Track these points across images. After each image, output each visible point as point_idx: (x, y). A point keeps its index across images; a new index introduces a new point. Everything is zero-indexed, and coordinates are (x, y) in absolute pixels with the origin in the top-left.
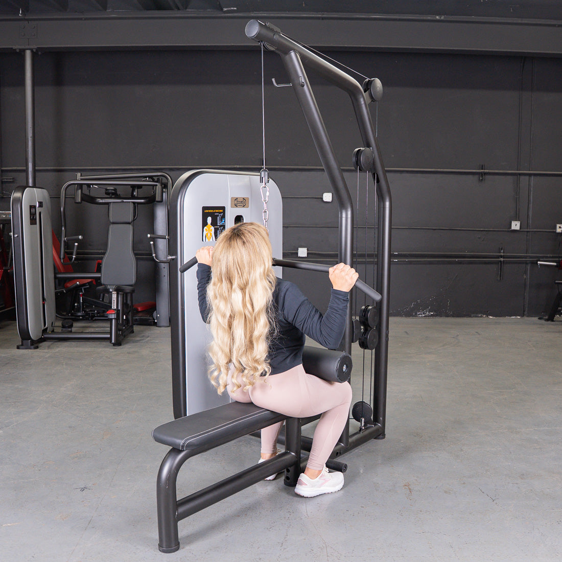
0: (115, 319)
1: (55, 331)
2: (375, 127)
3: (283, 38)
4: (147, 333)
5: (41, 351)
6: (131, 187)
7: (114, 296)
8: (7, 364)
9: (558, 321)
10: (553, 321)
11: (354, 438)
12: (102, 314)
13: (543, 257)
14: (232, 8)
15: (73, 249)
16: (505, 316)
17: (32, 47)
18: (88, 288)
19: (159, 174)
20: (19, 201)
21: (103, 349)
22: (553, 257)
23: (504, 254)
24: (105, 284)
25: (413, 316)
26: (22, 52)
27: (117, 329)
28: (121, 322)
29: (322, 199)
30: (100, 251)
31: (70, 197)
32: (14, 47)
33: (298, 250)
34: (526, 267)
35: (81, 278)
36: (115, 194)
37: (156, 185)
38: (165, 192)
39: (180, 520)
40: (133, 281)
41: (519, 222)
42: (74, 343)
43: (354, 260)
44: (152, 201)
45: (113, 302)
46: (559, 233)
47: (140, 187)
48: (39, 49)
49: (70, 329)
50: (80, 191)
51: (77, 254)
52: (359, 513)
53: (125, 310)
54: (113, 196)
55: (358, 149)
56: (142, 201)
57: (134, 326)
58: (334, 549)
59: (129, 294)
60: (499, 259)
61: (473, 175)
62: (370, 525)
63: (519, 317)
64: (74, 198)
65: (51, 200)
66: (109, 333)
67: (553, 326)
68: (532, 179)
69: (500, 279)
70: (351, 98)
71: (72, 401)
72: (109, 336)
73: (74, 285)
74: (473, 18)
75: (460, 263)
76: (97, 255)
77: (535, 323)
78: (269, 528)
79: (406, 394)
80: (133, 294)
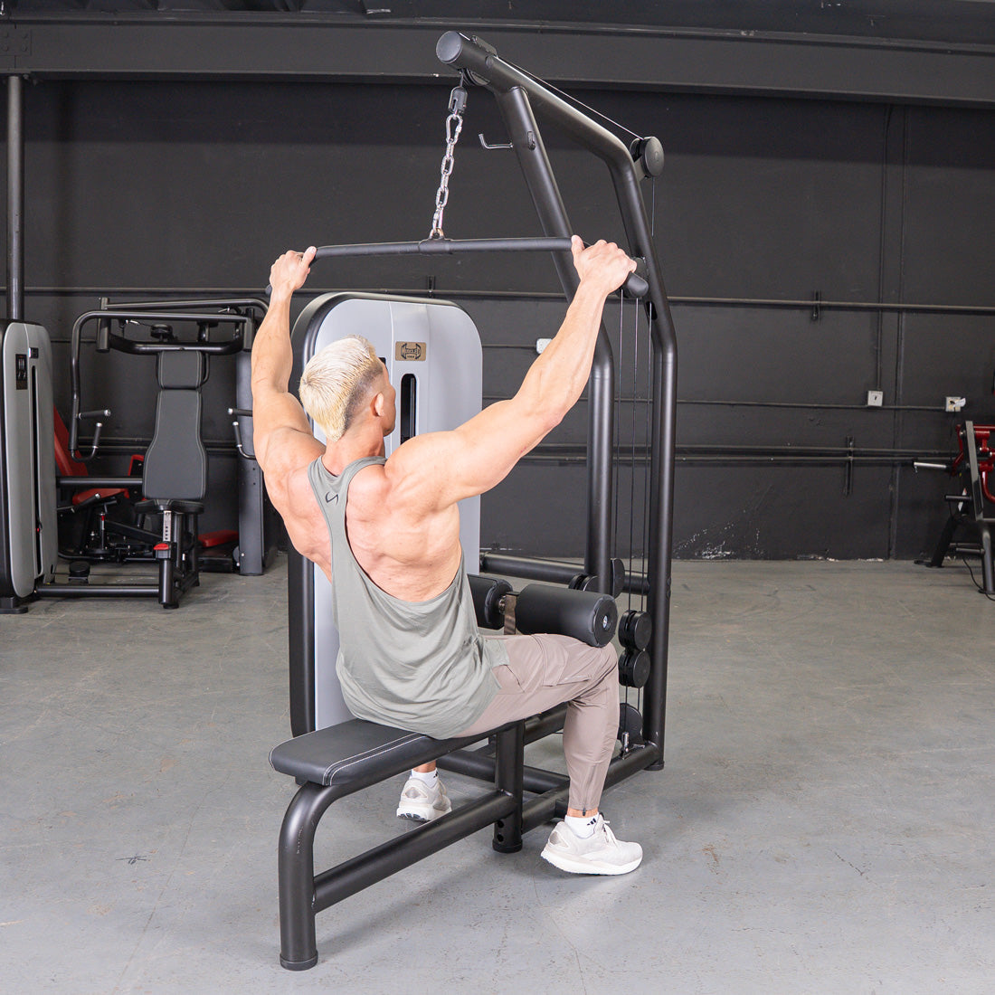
0: (167, 559)
1: (56, 581)
3: (500, 64)
4: (224, 586)
5: (33, 616)
6: (198, 324)
7: (167, 519)
9: (949, 567)
10: (940, 566)
12: (140, 553)
13: (923, 454)
14: (383, 10)
15: (93, 435)
16: (855, 558)
17: (19, 70)
18: (114, 504)
19: (250, 301)
21: (147, 614)
22: (940, 455)
23: (856, 449)
24: (151, 496)
25: (694, 557)
26: (4, 80)
27: (172, 580)
28: (177, 566)
29: (535, 349)
30: (136, 439)
31: (88, 342)
34: (892, 472)
35: (104, 486)
36: (167, 337)
37: (244, 322)
39: (318, 911)
40: (201, 492)
41: (882, 393)
42: (91, 604)
44: (236, 349)
45: (164, 529)
46: (950, 413)
47: (213, 323)
48: (34, 75)
49: (84, 578)
50: (106, 330)
51: (100, 444)
52: (629, 898)
53: (185, 543)
54: (165, 340)
56: (219, 349)
57: (200, 574)
58: (591, 960)
59: (192, 516)
60: (846, 458)
61: (801, 309)
62: (650, 917)
63: (880, 560)
64: (95, 342)
65: (52, 346)
66: (156, 585)
67: (940, 576)
68: (904, 317)
69: (848, 493)
70: (610, 170)
71: (97, 706)
72: (158, 590)
73: (91, 500)
74: (805, 36)
75: (778, 464)
76: (135, 445)
77: (911, 571)
78: (473, 925)
79: (695, 693)
80: (200, 515)
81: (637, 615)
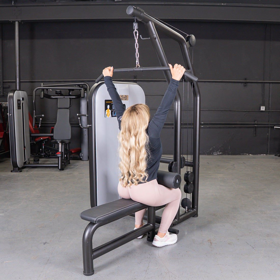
0: (60, 157)
1: (30, 163)
2: (192, 58)
3: (145, 15)
4: (77, 164)
5: (23, 173)
6: (69, 90)
7: (60, 145)
8: (6, 180)
11: (182, 217)
12: (54, 154)
13: (277, 124)
15: (39, 121)
16: (258, 154)
17: (18, 20)
18: (47, 141)
19: (83, 83)
20: (12, 97)
21: (55, 172)
23: (257, 123)
24: (56, 139)
25: (211, 154)
26: (14, 22)
27: (62, 162)
28: (63, 158)
31: (38, 96)
32: (10, 20)
34: (268, 129)
35: (43, 136)
36: (60, 94)
37: (81, 89)
38: (86, 93)
39: (94, 259)
40: (70, 137)
41: (265, 107)
42: (39, 169)
43: (182, 126)
44: (79, 97)
45: (59, 148)
47: (73, 90)
48: (22, 21)
49: (38, 162)
50: (43, 92)
51: (41, 124)
52: (185, 255)
53: (66, 152)
54: (60, 95)
56: (74, 97)
57: (70, 160)
58: (172, 273)
59: (68, 144)
60: (255, 126)
61: (241, 83)
62: (191, 261)
63: (265, 155)
64: (40, 96)
65: (28, 97)
66: (57, 164)
68: (271, 85)
69: (255, 136)
70: (180, 45)
71: (39, 199)
73: (40, 140)
74: (241, 4)
75: (235, 127)
76: (52, 124)
77: (274, 158)
78: (139, 263)
79: (209, 194)
80: (70, 144)
81: (189, 173)
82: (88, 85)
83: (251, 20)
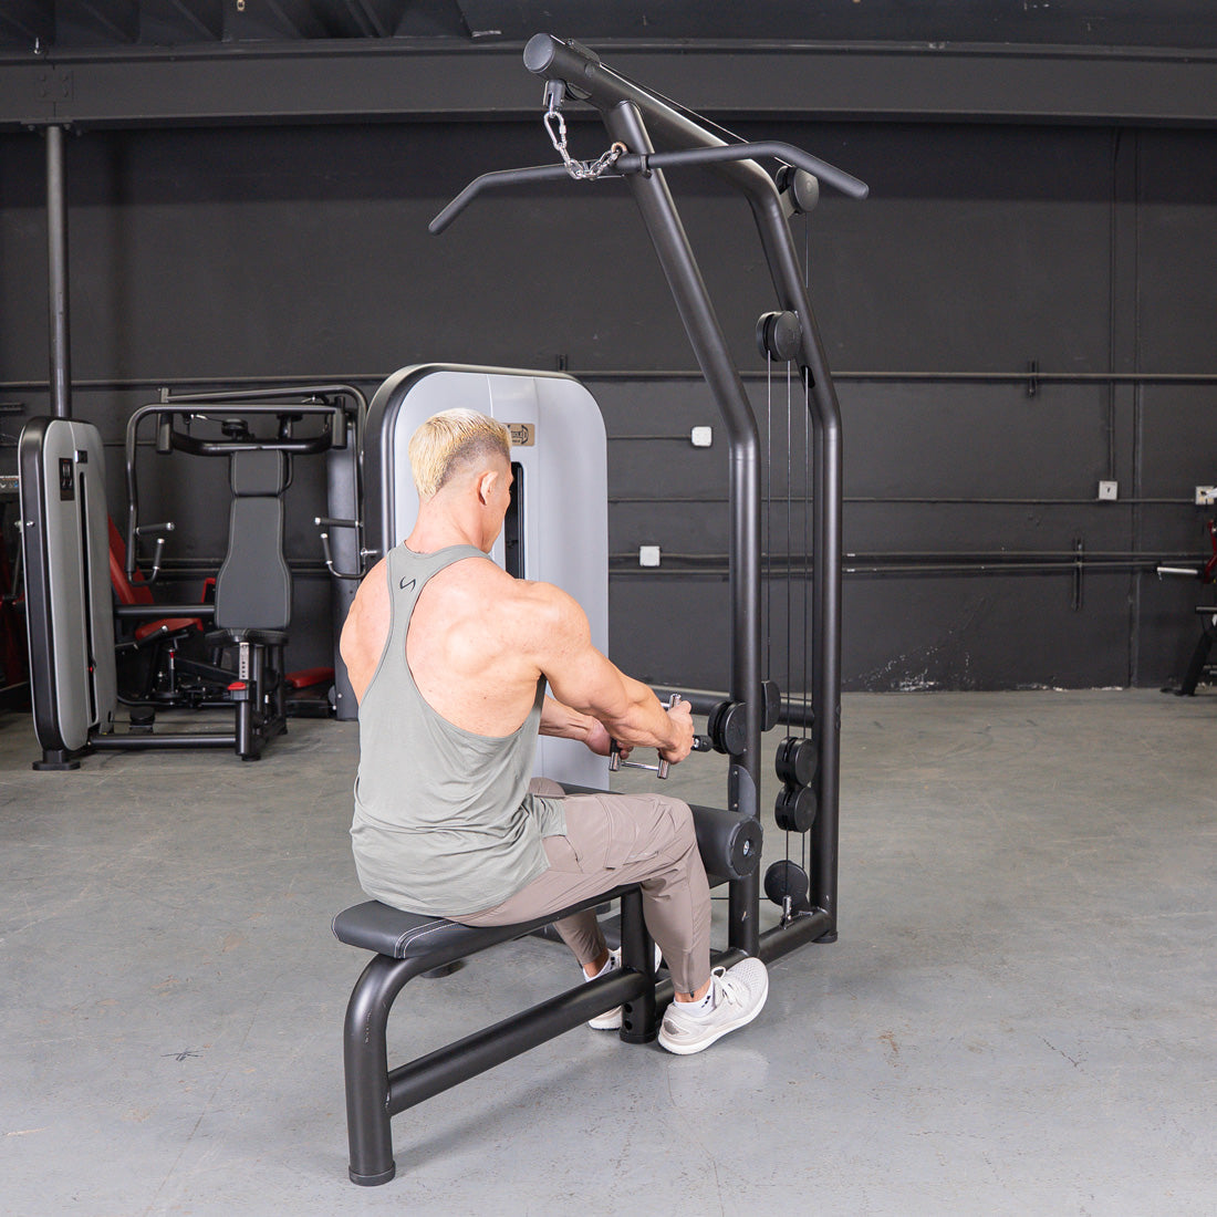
0: (245, 701)
1: (116, 731)
2: (803, 266)
3: (603, 72)
4: (316, 734)
5: (85, 773)
6: (278, 417)
7: (244, 652)
8: (11, 801)
9: (1203, 695)
10: (1192, 694)
11: (771, 939)
12: (218, 696)
13: (1168, 558)
14: (492, 32)
15: (154, 553)
16: (1088, 686)
17: (58, 119)
18: (185, 639)
19: (339, 388)
20: (37, 448)
21: (221, 768)
22: (1190, 558)
23: (1086, 553)
24: (225, 625)
25: (890, 690)
26: (42, 130)
27: (252, 725)
28: (258, 709)
29: (690, 439)
30: (212, 560)
31: (147, 445)
32: (24, 121)
33: (639, 550)
34: (1132, 579)
35: (175, 616)
36: (242, 434)
37: (333, 413)
38: (351, 429)
39: (394, 1114)
40: (285, 620)
41: (1116, 483)
42: (156, 757)
43: (764, 571)
44: (323, 447)
45: (241, 666)
46: (1200, 506)
47: (296, 416)
48: (76, 124)
49: (148, 727)
50: (167, 427)
51: (162, 566)
52: (784, 1097)
53: (268, 683)
54: (239, 438)
55: (767, 314)
56: (303, 447)
57: (288, 720)
58: (732, 1172)
59: (277, 648)
60: (1074, 565)
61: (1015, 383)
62: (809, 1119)
63: (1119, 689)
64: (155, 445)
65: (105, 449)
66: (232, 733)
67: (1193, 706)
68: (1141, 390)
69: (1077, 607)
71: (154, 876)
72: (234, 740)
73: (157, 633)
74: (1008, 46)
75: (989, 573)
76: (205, 567)
77: (1155, 701)
78: (586, 1131)
79: (882, 849)
80: (285, 649)
81: (798, 743)
82: (362, 393)
83: (1054, 113)
